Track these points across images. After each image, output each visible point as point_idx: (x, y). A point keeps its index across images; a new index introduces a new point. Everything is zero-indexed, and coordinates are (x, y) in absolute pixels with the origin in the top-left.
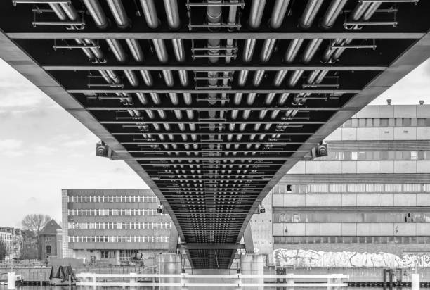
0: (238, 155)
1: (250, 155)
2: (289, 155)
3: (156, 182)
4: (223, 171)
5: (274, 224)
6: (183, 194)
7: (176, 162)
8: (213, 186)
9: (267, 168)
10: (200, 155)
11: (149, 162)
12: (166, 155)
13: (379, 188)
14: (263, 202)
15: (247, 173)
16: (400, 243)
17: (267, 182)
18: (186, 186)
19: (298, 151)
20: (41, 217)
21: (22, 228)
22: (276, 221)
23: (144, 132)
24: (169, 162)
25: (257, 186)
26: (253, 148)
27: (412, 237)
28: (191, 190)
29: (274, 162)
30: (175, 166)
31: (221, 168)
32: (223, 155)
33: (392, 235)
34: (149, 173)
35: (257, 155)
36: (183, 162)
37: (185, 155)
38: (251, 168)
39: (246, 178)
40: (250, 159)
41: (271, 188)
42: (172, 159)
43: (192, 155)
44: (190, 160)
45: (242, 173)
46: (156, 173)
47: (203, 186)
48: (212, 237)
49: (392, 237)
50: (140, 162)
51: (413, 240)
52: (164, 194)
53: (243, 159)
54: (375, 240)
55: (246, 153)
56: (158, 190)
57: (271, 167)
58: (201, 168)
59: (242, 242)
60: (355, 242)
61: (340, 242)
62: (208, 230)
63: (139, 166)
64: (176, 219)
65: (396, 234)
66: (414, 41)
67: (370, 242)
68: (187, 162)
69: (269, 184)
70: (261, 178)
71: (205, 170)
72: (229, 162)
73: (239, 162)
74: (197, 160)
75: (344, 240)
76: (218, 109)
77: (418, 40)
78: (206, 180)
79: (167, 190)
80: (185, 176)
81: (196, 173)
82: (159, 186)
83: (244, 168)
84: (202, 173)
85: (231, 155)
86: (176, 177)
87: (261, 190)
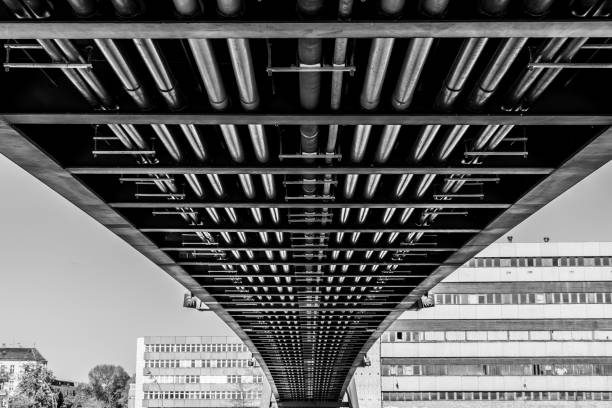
0: (338, 306)
1: (350, 306)
2: (393, 306)
3: (248, 333)
4: (322, 322)
5: (383, 378)
6: (278, 346)
7: (271, 313)
8: (310, 338)
9: (369, 319)
10: (296, 306)
11: (240, 313)
12: (259, 306)
13: (502, 335)
14: (368, 354)
15: (349, 324)
16: (529, 399)
17: (371, 333)
18: (283, 345)
19: (402, 303)
20: (112, 368)
21: (87, 381)
22: (385, 373)
23: (237, 284)
24: (264, 313)
25: (361, 338)
26: (354, 299)
27: (543, 392)
28: (286, 338)
29: (378, 313)
30: (269, 317)
31: (320, 319)
32: (322, 306)
33: (520, 390)
34: (240, 324)
35: (359, 306)
36: (277, 313)
37: (281, 306)
38: (352, 318)
39: (348, 329)
40: (351, 310)
41: (375, 340)
42: (267, 310)
43: (288, 306)
44: (286, 311)
45: (343, 324)
46: (248, 324)
47: (300, 338)
48: (310, 393)
49: (519, 393)
50: (231, 313)
51: (544, 395)
52: (256, 345)
53: (343, 310)
54: (500, 396)
55: (346, 304)
56: (250, 343)
57: (374, 318)
58: (298, 319)
59: (345, 399)
60: (477, 398)
61: (460, 398)
62: (306, 385)
63: (229, 318)
64: (269, 373)
65: (524, 389)
66: (503, 210)
67: (494, 398)
68: (283, 313)
69: (373, 335)
70: (364, 329)
71: (302, 320)
72: (328, 313)
73: (340, 313)
74: (294, 311)
75: (464, 395)
76: (314, 264)
77: (506, 209)
78: (303, 331)
79: (260, 342)
80: (280, 327)
81: (292, 324)
82: (251, 338)
83: (345, 319)
84: (298, 324)
85: (330, 306)
86: (271, 329)
87: (365, 342)
